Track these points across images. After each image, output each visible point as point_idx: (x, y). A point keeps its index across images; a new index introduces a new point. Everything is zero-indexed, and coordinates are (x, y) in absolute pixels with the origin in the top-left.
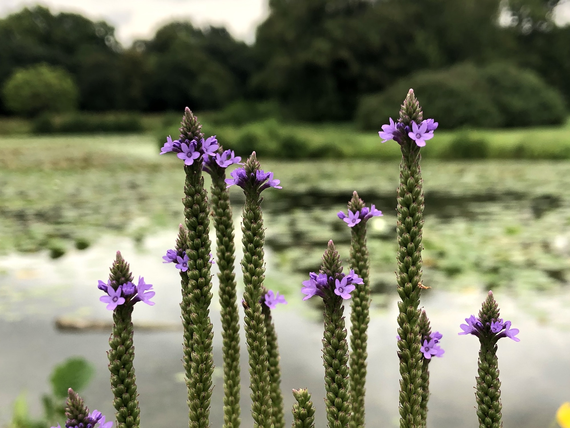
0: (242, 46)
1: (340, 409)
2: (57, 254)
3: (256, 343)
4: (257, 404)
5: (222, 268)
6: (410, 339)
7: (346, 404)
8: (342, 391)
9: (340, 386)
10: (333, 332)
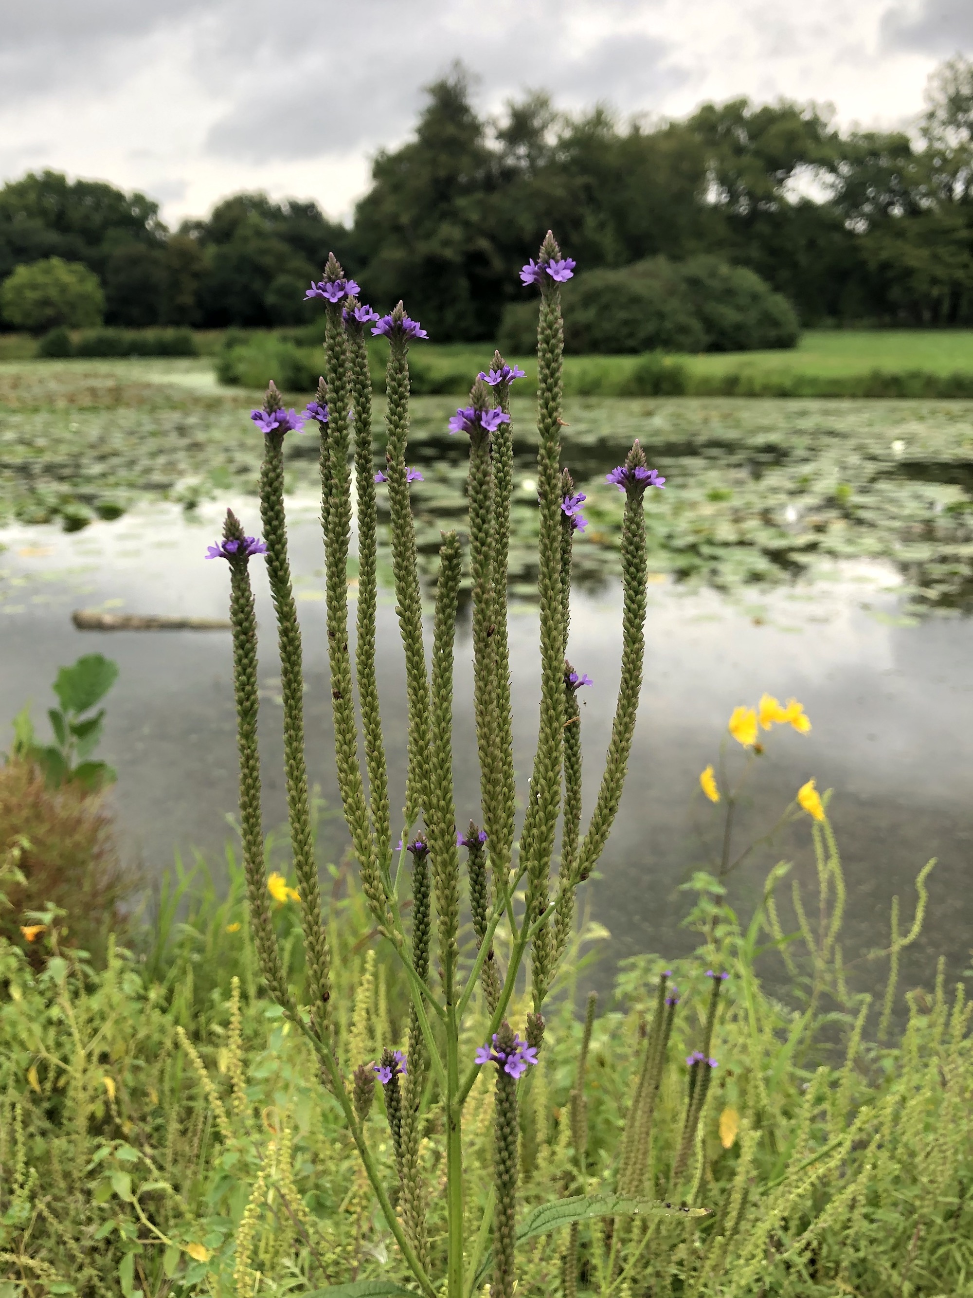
0: (338, 232)
1: (483, 544)
2: (75, 525)
3: (399, 497)
4: (399, 559)
5: (359, 431)
6: (550, 475)
7: (489, 540)
8: (486, 526)
9: (484, 522)
10: (478, 468)
